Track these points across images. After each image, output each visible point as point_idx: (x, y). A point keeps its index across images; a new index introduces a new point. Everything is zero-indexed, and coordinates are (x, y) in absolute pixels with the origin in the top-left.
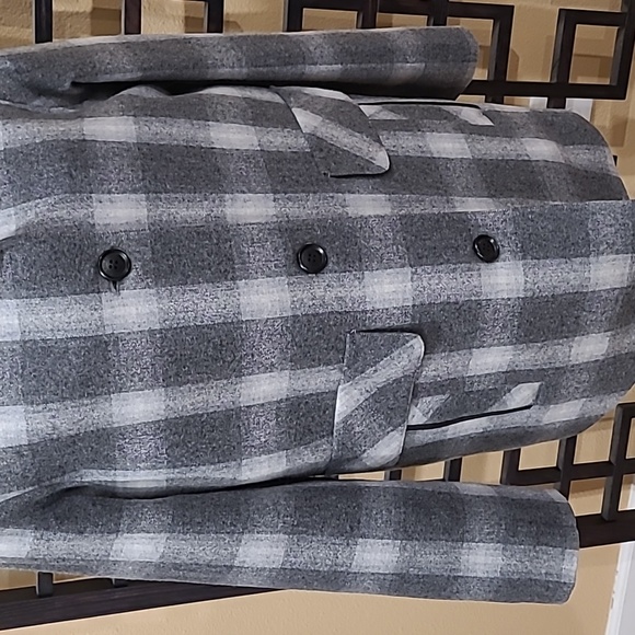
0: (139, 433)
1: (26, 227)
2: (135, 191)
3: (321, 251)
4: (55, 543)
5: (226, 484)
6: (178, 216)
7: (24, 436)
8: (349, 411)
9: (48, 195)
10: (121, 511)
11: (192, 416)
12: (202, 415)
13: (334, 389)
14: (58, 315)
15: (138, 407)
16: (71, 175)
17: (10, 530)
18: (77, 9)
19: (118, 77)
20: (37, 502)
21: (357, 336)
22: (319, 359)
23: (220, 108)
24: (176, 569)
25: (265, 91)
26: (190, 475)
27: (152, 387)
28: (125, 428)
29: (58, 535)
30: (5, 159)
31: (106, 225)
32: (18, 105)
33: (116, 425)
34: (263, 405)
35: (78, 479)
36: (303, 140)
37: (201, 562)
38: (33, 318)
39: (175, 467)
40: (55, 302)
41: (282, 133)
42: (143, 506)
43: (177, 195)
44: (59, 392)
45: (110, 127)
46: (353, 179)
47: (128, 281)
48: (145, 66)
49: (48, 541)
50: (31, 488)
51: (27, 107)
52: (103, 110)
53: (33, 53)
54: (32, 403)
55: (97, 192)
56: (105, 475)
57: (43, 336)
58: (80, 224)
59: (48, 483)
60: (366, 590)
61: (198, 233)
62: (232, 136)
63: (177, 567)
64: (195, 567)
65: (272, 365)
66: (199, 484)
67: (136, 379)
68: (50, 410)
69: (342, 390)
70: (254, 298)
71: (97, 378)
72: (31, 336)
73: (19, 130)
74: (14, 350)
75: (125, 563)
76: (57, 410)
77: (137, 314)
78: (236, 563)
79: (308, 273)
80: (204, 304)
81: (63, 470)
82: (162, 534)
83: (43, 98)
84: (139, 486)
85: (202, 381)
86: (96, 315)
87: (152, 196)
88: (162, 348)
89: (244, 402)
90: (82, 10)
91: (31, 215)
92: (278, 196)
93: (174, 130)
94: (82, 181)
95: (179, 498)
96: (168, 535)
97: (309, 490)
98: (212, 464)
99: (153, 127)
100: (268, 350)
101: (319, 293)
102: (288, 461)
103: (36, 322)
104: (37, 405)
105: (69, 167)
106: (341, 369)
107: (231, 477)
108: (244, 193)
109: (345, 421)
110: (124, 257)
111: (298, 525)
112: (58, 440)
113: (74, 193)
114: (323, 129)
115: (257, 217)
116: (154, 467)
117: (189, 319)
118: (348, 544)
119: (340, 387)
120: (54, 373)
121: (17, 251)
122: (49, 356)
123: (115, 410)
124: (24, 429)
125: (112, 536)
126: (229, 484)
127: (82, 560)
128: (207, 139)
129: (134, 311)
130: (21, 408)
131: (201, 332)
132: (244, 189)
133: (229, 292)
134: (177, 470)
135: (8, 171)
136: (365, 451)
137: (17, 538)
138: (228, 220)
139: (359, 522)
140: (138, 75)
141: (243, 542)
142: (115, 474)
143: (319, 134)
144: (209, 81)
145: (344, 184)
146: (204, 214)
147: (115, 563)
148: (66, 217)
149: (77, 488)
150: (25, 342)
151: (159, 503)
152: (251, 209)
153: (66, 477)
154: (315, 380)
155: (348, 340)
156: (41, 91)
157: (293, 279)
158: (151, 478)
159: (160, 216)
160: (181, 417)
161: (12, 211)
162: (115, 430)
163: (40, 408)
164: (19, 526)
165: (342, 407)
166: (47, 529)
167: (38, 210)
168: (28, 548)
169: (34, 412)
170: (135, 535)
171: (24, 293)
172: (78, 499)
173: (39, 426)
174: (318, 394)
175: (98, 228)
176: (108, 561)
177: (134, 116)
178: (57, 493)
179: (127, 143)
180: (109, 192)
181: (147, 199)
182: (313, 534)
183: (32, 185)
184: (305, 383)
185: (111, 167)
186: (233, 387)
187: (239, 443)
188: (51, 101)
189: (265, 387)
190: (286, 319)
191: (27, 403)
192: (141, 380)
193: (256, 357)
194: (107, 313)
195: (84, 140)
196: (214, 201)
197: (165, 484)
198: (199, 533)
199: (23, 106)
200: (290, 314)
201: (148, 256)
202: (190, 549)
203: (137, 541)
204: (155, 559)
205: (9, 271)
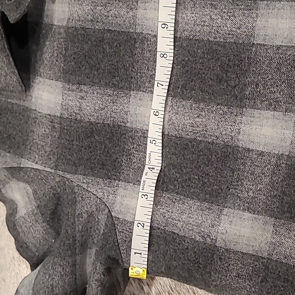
7: (59, 108)
76: (86, 92)
104: (73, 84)
120: (90, 58)
124: (60, 102)
130: (60, 84)
150: (69, 28)
163: (74, 87)
173: (70, 103)
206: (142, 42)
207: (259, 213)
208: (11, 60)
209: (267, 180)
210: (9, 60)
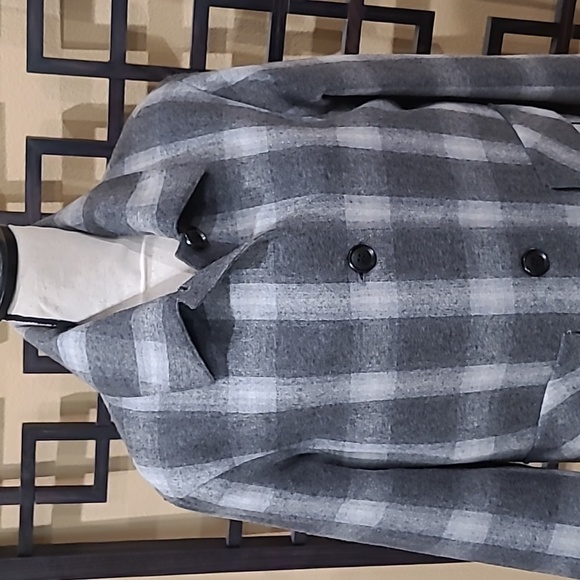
0: (370, 410)
1: (286, 221)
2: (380, 194)
3: (544, 257)
4: (291, 502)
5: (439, 462)
6: (417, 218)
7: (274, 405)
8: (556, 405)
9: (307, 194)
10: (348, 479)
11: (417, 399)
12: (426, 398)
13: (544, 383)
14: (311, 300)
15: (373, 386)
16: (327, 177)
17: (254, 486)
18: (301, 30)
19: (361, 91)
20: (276, 464)
21: (572, 336)
22: (535, 356)
23: (451, 121)
24: (390, 535)
25: (485, 108)
26: (408, 452)
27: (387, 370)
28: (359, 404)
29: (295, 494)
30: (269, 161)
31: (356, 222)
32: (275, 114)
33: (351, 401)
34: (479, 393)
35: (311, 447)
36: (524, 155)
37: (413, 531)
38: (289, 301)
39: (397, 444)
40: (310, 288)
41: (505, 147)
42: (368, 476)
43: (417, 199)
44: (308, 368)
45: (359, 136)
46: (572, 192)
47: (373, 274)
48: (385, 82)
49: (285, 499)
50: (272, 452)
51: (283, 115)
52: (351, 120)
53: (289, 68)
54: (284, 376)
55: (349, 193)
56: (335, 445)
57: (297, 317)
58: (333, 221)
59: (286, 448)
60: (559, 572)
61: (435, 234)
62: (462, 148)
63: (391, 533)
64: (407, 535)
65: (493, 358)
66: (415, 460)
67: (374, 361)
68: (298, 383)
69: (552, 385)
70: (483, 296)
71: (341, 358)
72: (286, 317)
73: (282, 136)
74: (271, 328)
75: (347, 525)
76: (304, 384)
77: (380, 303)
78: (445, 535)
79: (531, 275)
80: (438, 298)
81: (299, 438)
82: (383, 503)
83: (296, 108)
84: (363, 457)
85: (430, 368)
86: (345, 302)
87: (395, 198)
88: (399, 334)
89: (463, 389)
90: (306, 31)
91: (290, 211)
92: (505, 204)
93: (414, 141)
94: (336, 182)
95: (399, 472)
96: (388, 504)
97: (512, 474)
98: (430, 443)
99: (395, 137)
100: (491, 344)
101: (540, 294)
102: (496, 446)
103: (292, 305)
104: (288, 378)
105: (325, 170)
106: (553, 367)
107: (444, 456)
108: (475, 200)
109: (550, 414)
110: (371, 252)
111: (502, 506)
112: (301, 410)
113: (329, 193)
114: (543, 145)
115: (486, 222)
116: (378, 442)
117: (424, 311)
118: (546, 528)
119: (550, 382)
120: (305, 350)
121: (280, 241)
122: (301, 335)
123: (352, 387)
124: (275, 398)
125: (341, 500)
126: (442, 463)
127: (311, 519)
128: (442, 150)
129: (377, 301)
130: (273, 380)
131: (434, 323)
132: (476, 197)
133: (460, 289)
134: (398, 446)
135: (271, 171)
136: (565, 443)
137: (259, 494)
138: (461, 223)
139: (557, 508)
140: (377, 90)
141: (452, 517)
142: (343, 445)
143: (539, 149)
144: (436, 97)
145: (564, 196)
146: (439, 217)
147: (338, 524)
148: (321, 213)
149: (309, 454)
150: (281, 322)
151: (382, 474)
152: (480, 214)
153: (302, 444)
154: (528, 374)
155: (563, 339)
156: (294, 101)
157: (518, 281)
158: (375, 451)
159: (402, 217)
160: (408, 399)
161: (273, 205)
162: (350, 405)
163: (290, 381)
164: (262, 484)
165: (549, 401)
166: (285, 489)
167: (297, 207)
168: (268, 504)
169: (284, 384)
170: (360, 501)
171: (283, 279)
172: (311, 465)
173: (288, 397)
174: (529, 387)
175: (348, 224)
176: (333, 522)
177: (379, 126)
178: (293, 457)
179: (374, 151)
180: (359, 194)
181: (391, 201)
182: (515, 516)
183: (292, 184)
184: (519, 376)
185: (361, 171)
186: (457, 375)
187: (455, 426)
188: (302, 110)
189: (484, 377)
190: (509, 316)
191: (279, 376)
192: (378, 362)
193: (479, 349)
194: (354, 300)
195: (338, 146)
196: (448, 206)
197: (386, 458)
198: (415, 505)
199: (279, 114)
200: (514, 313)
201: (391, 252)
202: (405, 518)
203: (361, 507)
204: (374, 524)
205: (272, 259)
206: (360, 328)
207: (483, 437)
208: (195, 351)
209: (486, 410)
210: (193, 352)
